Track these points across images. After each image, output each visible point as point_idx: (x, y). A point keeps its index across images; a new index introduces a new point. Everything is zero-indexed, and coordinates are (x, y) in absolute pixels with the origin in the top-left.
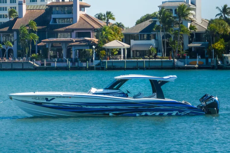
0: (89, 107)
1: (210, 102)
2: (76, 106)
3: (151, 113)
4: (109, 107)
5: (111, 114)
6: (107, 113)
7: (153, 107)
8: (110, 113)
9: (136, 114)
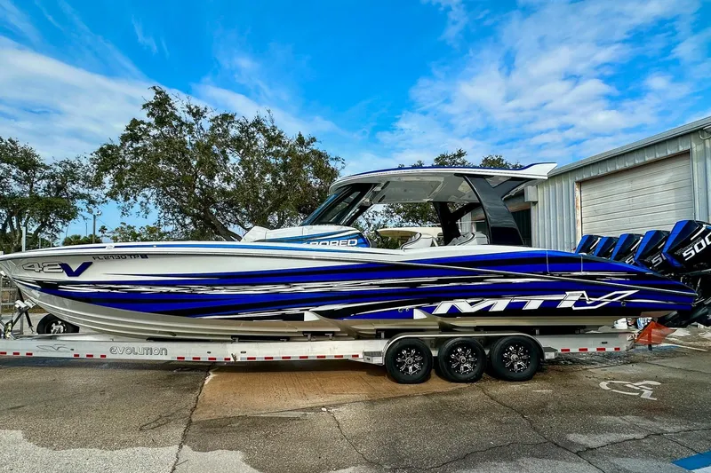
0: (223, 292)
1: (700, 246)
2: (173, 290)
3: (471, 304)
4: (300, 288)
5: (312, 314)
6: (296, 311)
7: (481, 280)
8: (306, 312)
9: (412, 310)
